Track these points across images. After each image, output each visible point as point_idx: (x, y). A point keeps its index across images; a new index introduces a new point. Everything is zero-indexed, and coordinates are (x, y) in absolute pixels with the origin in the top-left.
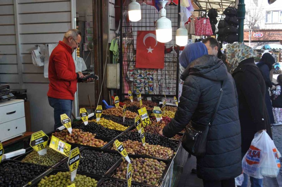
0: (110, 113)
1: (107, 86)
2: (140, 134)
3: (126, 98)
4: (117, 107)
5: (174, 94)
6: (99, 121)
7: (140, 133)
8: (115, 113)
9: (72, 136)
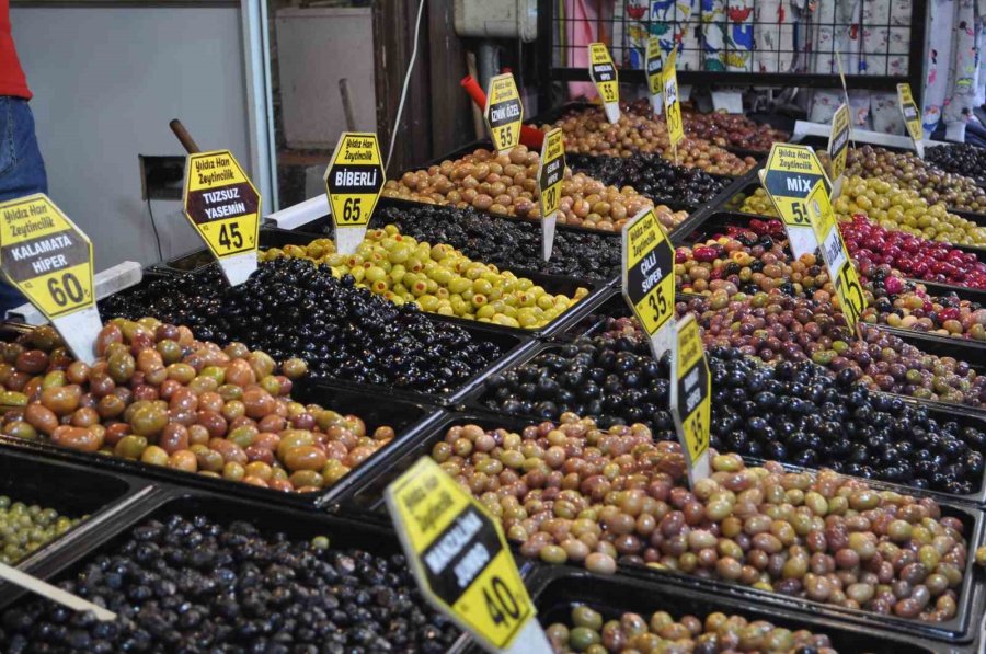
0: (454, 195)
1: (458, 24)
2: (664, 369)
3: (582, 97)
4: (504, 153)
5: (891, 73)
6: (358, 250)
7: (667, 353)
8: (492, 195)
9: (86, 385)
